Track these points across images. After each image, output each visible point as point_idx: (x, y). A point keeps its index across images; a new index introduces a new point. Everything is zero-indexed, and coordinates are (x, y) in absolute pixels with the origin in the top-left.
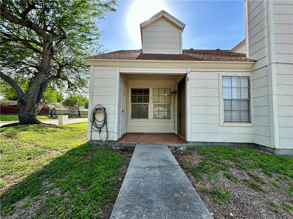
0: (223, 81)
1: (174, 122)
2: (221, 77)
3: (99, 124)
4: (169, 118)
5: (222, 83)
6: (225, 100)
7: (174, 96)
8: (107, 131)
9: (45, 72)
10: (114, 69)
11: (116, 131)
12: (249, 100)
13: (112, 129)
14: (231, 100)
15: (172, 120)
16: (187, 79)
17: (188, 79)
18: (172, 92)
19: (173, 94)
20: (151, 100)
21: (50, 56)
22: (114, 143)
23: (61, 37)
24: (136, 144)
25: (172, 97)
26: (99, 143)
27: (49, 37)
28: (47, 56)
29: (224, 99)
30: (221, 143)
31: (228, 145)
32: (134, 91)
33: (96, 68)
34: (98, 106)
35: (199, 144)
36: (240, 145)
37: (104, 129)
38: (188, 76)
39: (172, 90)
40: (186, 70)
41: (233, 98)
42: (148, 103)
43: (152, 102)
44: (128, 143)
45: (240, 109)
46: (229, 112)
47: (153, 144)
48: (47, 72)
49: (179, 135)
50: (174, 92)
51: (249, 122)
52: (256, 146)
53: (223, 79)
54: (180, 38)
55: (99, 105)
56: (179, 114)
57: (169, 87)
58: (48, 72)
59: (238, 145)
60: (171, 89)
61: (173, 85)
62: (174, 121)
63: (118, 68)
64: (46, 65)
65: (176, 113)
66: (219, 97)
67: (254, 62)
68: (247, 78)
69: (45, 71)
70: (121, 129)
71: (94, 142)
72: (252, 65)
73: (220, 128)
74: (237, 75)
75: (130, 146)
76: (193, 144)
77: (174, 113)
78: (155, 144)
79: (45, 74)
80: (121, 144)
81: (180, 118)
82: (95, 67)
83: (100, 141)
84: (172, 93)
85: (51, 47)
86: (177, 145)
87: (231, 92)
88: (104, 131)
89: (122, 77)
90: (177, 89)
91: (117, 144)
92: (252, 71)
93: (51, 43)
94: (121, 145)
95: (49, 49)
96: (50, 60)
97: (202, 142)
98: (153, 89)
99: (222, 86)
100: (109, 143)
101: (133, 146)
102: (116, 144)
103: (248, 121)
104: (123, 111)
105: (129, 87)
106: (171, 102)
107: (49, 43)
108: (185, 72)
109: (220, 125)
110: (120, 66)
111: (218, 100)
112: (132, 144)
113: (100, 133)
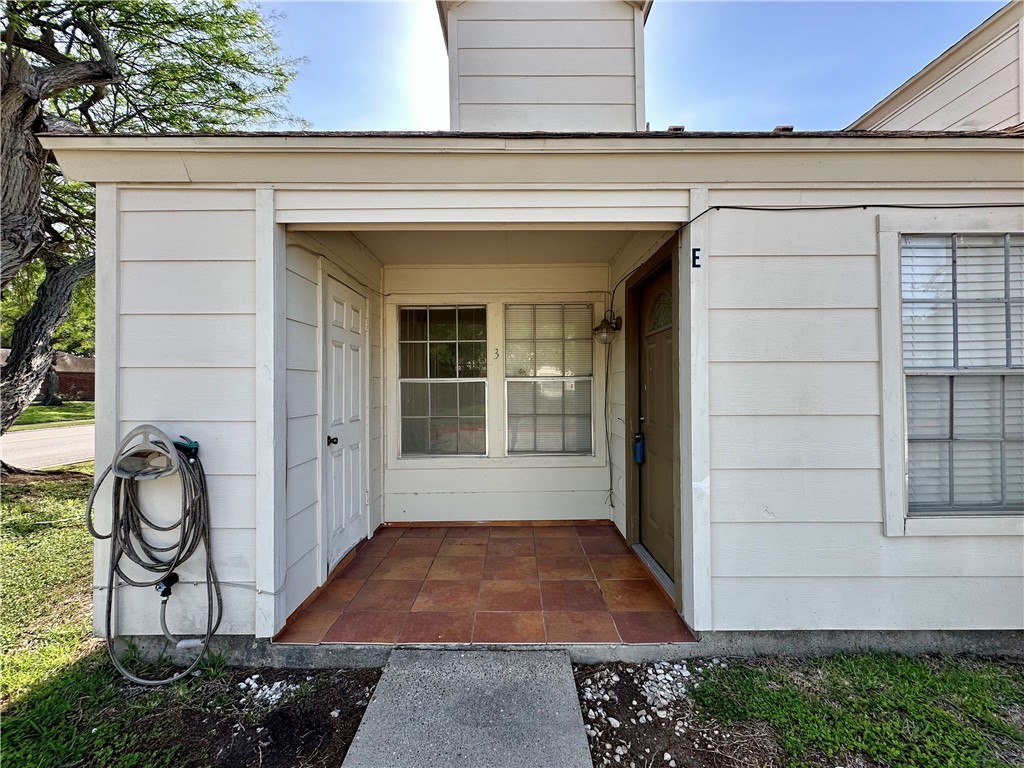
0: (905, 261)
1: (608, 468)
2: (890, 242)
3: (166, 540)
4: (586, 451)
5: (900, 274)
6: (911, 381)
7: (608, 344)
8: (213, 581)
9: (14, 235)
10: (242, 200)
11: (267, 583)
13: (245, 567)
14: (947, 381)
15: (600, 456)
16: (684, 257)
17: (695, 258)
18: (597, 324)
19: (604, 335)
20: (495, 365)
21: (33, 160)
22: (262, 650)
23: (89, 72)
24: (389, 653)
25: (600, 350)
27: (15, 68)
28: (16, 158)
29: (909, 372)
32: (413, 321)
33: (133, 200)
34: (141, 437)
35: (759, 641)
36: (998, 644)
37: (192, 571)
38: (696, 237)
39: (600, 312)
40: (680, 199)
41: (961, 363)
42: (483, 380)
43: (501, 373)
44: (340, 646)
45: (998, 430)
46: (934, 447)
47: (489, 649)
48: (22, 237)
49: (638, 549)
50: (610, 325)
53: (905, 252)
54: (635, 49)
55: (144, 429)
56: (638, 440)
57: (584, 298)
58: (27, 234)
59: (987, 643)
60: (591, 306)
61: (603, 285)
62: (611, 464)
63: (265, 194)
64: (14, 202)
65: (620, 430)
66: (879, 363)
69: (13, 230)
70: (319, 540)
71: (141, 646)
73: (885, 549)
74: (987, 227)
75: (353, 666)
76: (724, 643)
77: (610, 426)
79: (13, 245)
80: (303, 654)
81: (639, 460)
82: (126, 195)
84: (596, 329)
85: (34, 116)
86: (628, 652)
87: (951, 330)
88: (196, 578)
89: (317, 255)
90: (620, 308)
91: (281, 652)
93: (26, 96)
94: (301, 659)
95: (25, 126)
96: (32, 177)
97: (776, 634)
98: (506, 307)
99: (901, 291)
100: (233, 647)
101: (372, 662)
102: (270, 656)
104: (332, 441)
105: (388, 300)
106: (596, 373)
107: (19, 95)
108: (679, 216)
109: (884, 533)
110: (277, 186)
111: (874, 381)
112: (370, 650)
113: (165, 602)
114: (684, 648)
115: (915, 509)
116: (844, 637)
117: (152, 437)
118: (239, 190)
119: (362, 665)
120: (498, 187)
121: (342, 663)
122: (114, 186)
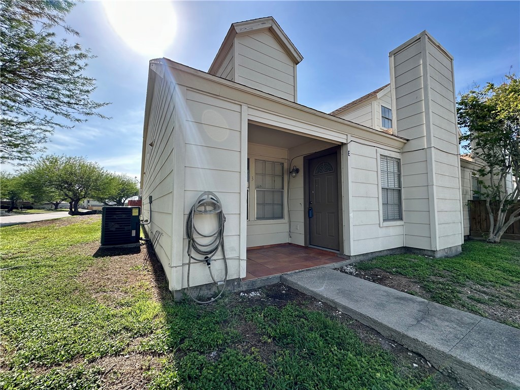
0: (381, 161)
2: (379, 156)
3: (206, 242)
5: (380, 164)
6: (383, 189)
8: (224, 259)
11: (244, 255)
12: (400, 190)
13: (235, 250)
14: (387, 190)
15: (286, 219)
17: (349, 153)
20: (252, 183)
22: (239, 284)
24: (280, 277)
25: (286, 179)
26: (201, 292)
29: (382, 187)
30: (380, 251)
31: (386, 253)
37: (215, 254)
38: (349, 148)
40: (345, 137)
41: (389, 186)
43: (254, 186)
44: (264, 278)
45: (393, 202)
46: (386, 206)
47: (307, 270)
51: (401, 219)
52: (408, 250)
53: (381, 159)
55: (209, 193)
56: (310, 210)
62: (290, 222)
63: (244, 107)
66: (378, 185)
67: (405, 141)
68: (397, 160)
72: (403, 144)
73: (380, 230)
74: (391, 155)
75: (269, 284)
77: (290, 208)
78: (310, 270)
80: (253, 283)
81: (311, 216)
83: (203, 288)
87: (387, 178)
88: (218, 260)
91: (245, 284)
92: (403, 153)
94: (253, 285)
97: (363, 255)
98: (256, 160)
99: (380, 168)
100: (228, 286)
101: (275, 282)
102: (241, 286)
103: (398, 217)
106: (285, 188)
108: (344, 141)
109: (380, 227)
110: (249, 106)
111: (377, 188)
112: (274, 277)
113: (209, 267)
114: (348, 262)
115: (384, 220)
116: (374, 254)
117: (211, 196)
118: (231, 102)
119: (272, 283)
120: (309, 123)
121: (266, 284)
122: (186, 88)
